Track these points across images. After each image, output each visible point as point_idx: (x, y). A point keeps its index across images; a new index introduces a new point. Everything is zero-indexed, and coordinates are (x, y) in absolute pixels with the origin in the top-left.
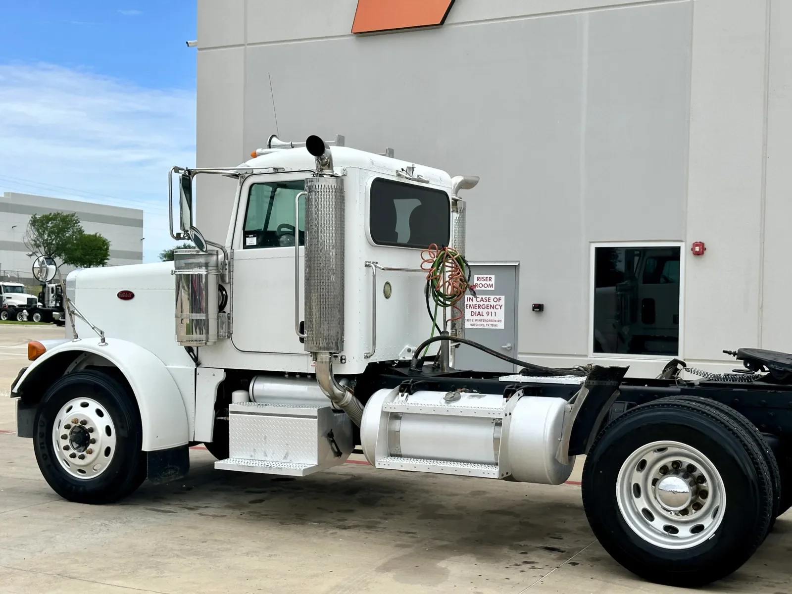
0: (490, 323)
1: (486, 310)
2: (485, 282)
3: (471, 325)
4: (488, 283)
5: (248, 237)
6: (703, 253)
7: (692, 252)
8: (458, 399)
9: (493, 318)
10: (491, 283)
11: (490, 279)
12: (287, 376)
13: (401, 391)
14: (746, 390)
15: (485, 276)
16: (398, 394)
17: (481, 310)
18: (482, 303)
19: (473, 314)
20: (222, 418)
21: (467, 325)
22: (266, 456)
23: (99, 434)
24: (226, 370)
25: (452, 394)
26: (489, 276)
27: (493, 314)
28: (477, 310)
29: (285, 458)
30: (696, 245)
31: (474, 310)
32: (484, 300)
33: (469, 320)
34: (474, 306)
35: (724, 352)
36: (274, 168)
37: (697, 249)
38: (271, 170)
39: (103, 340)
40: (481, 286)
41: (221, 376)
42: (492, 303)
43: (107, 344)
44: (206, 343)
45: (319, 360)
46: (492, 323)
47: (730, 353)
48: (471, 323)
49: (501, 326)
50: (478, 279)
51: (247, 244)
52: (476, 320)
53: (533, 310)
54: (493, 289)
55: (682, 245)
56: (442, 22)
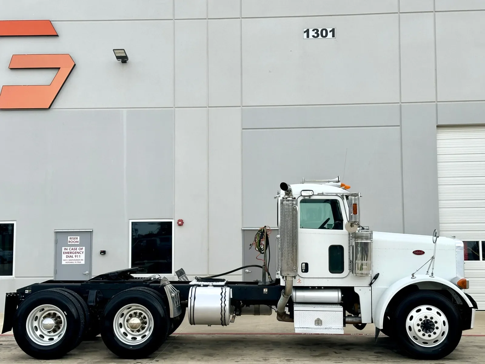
0: (77, 261)
1: (75, 255)
2: (74, 240)
3: (66, 262)
4: (76, 240)
6: (182, 225)
7: (177, 224)
9: (79, 258)
10: (77, 240)
11: (77, 238)
15: (74, 237)
17: (72, 255)
18: (72, 251)
19: (67, 257)
21: (64, 263)
26: (76, 237)
27: (79, 256)
28: (70, 255)
30: (179, 221)
31: (68, 255)
32: (74, 249)
33: (65, 260)
34: (68, 253)
37: (180, 223)
40: (72, 242)
42: (78, 251)
46: (78, 261)
48: (66, 261)
49: (83, 262)
50: (70, 239)
52: (69, 260)
53: (101, 254)
54: (79, 243)
55: (173, 221)
56: (50, 107)
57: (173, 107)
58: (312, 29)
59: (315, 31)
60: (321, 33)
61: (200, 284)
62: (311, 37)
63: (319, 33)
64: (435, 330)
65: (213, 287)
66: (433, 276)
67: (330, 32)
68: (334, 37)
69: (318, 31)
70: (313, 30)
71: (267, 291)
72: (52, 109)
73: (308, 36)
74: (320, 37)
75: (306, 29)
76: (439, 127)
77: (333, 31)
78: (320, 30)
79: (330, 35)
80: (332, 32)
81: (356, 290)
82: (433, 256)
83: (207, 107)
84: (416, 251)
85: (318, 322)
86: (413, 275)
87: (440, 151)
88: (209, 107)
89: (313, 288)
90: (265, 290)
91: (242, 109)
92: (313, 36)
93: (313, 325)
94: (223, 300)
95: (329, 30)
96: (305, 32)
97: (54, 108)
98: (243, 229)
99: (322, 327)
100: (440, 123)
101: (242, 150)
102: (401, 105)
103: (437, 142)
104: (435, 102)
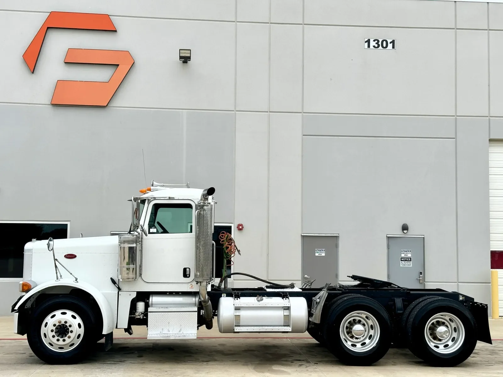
5: (151, 228)
6: (242, 229)
7: (237, 229)
8: (262, 300)
12: (168, 293)
13: (235, 298)
14: (366, 291)
16: (235, 299)
20: (133, 316)
22: (169, 331)
23: (75, 328)
24: (137, 292)
25: (260, 298)
29: (180, 331)
30: (239, 225)
35: (348, 276)
36: (169, 197)
37: (241, 227)
38: (168, 198)
39: (76, 279)
41: (134, 295)
43: (78, 282)
44: (135, 279)
45: (202, 285)
47: (349, 277)
51: (151, 232)
55: (232, 225)
56: (107, 105)
57: (233, 111)
58: (373, 39)
59: (376, 42)
60: (381, 44)
62: (371, 47)
63: (380, 43)
67: (390, 43)
68: (394, 48)
69: (378, 41)
70: (374, 41)
72: (110, 107)
73: (369, 46)
74: (380, 47)
75: (367, 39)
76: (491, 140)
77: (393, 42)
78: (380, 41)
79: (390, 46)
80: (392, 44)
83: (269, 111)
87: (491, 164)
88: (270, 112)
91: (303, 115)
92: (374, 46)
95: (389, 41)
96: (366, 42)
97: (112, 106)
98: (302, 235)
100: (492, 137)
101: (302, 156)
102: (456, 118)
103: (489, 155)
104: (487, 117)
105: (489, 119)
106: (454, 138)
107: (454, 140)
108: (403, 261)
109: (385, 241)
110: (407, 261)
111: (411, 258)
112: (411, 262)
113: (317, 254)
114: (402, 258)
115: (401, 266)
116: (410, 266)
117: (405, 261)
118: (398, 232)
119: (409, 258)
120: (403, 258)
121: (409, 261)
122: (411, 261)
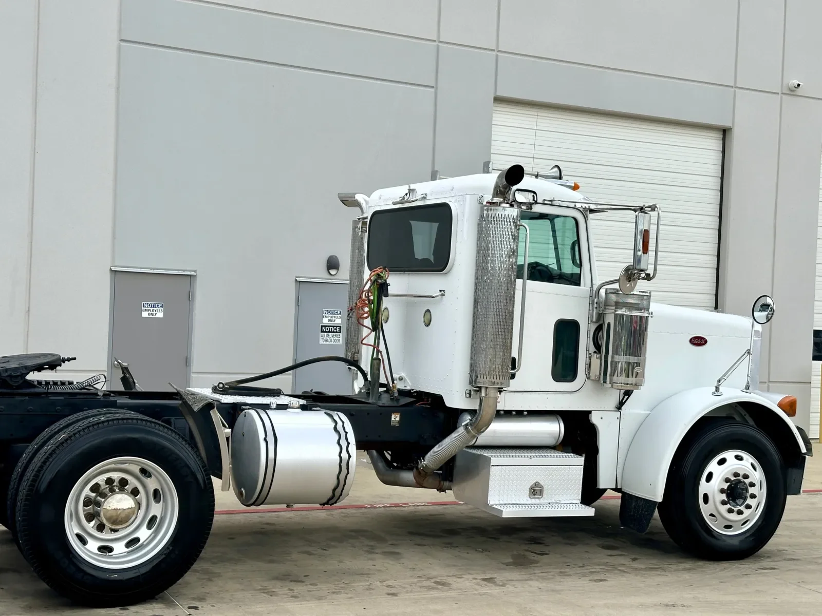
61: (269, 403)
64: (749, 501)
65: (300, 410)
66: (748, 391)
71: (398, 419)
76: (498, 100)
81: (595, 419)
82: (750, 350)
84: (695, 338)
85: (536, 491)
86: (717, 389)
87: (495, 146)
89: (519, 414)
90: (395, 418)
93: (525, 499)
94: (344, 443)
98: (113, 269)
99: (542, 501)
100: (502, 93)
101: (118, 88)
102: (438, 45)
103: (493, 129)
104: (494, 50)
105: (497, 56)
106: (433, 87)
107: (433, 90)
108: (326, 332)
109: (292, 289)
110: (334, 332)
111: (340, 327)
112: (341, 334)
113: (145, 314)
114: (324, 326)
115: (321, 342)
116: (338, 343)
117: (329, 332)
118: (319, 273)
119: (337, 327)
120: (326, 326)
121: (337, 332)
122: (340, 332)
